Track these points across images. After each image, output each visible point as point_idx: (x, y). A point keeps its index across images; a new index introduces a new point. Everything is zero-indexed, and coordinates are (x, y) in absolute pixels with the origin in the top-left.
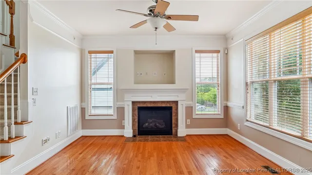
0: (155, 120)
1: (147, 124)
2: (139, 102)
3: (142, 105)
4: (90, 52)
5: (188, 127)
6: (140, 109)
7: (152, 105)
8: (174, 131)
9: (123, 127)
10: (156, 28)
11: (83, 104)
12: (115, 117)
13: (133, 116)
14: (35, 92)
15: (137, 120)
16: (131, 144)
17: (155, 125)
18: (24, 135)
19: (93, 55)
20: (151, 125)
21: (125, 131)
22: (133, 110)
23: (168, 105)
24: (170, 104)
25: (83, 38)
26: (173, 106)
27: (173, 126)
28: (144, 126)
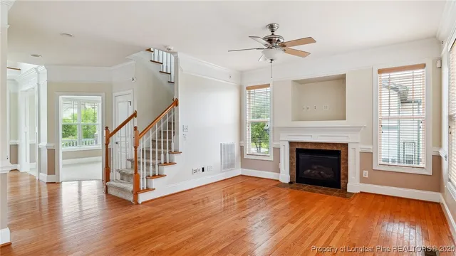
0: (322, 167)
1: (309, 171)
2: (298, 143)
3: (300, 147)
4: (248, 88)
5: (363, 180)
6: (298, 151)
7: (313, 147)
8: (342, 184)
9: (278, 171)
10: (272, 60)
11: (242, 142)
12: (271, 158)
13: (290, 159)
14: (185, 129)
15: (295, 164)
16: (287, 191)
17: (320, 173)
18: (175, 162)
19: (252, 91)
20: (314, 172)
21: (281, 174)
22: (291, 151)
23: (335, 149)
24: (337, 147)
25: (242, 74)
26: (342, 150)
27: (342, 177)
28: (305, 173)
